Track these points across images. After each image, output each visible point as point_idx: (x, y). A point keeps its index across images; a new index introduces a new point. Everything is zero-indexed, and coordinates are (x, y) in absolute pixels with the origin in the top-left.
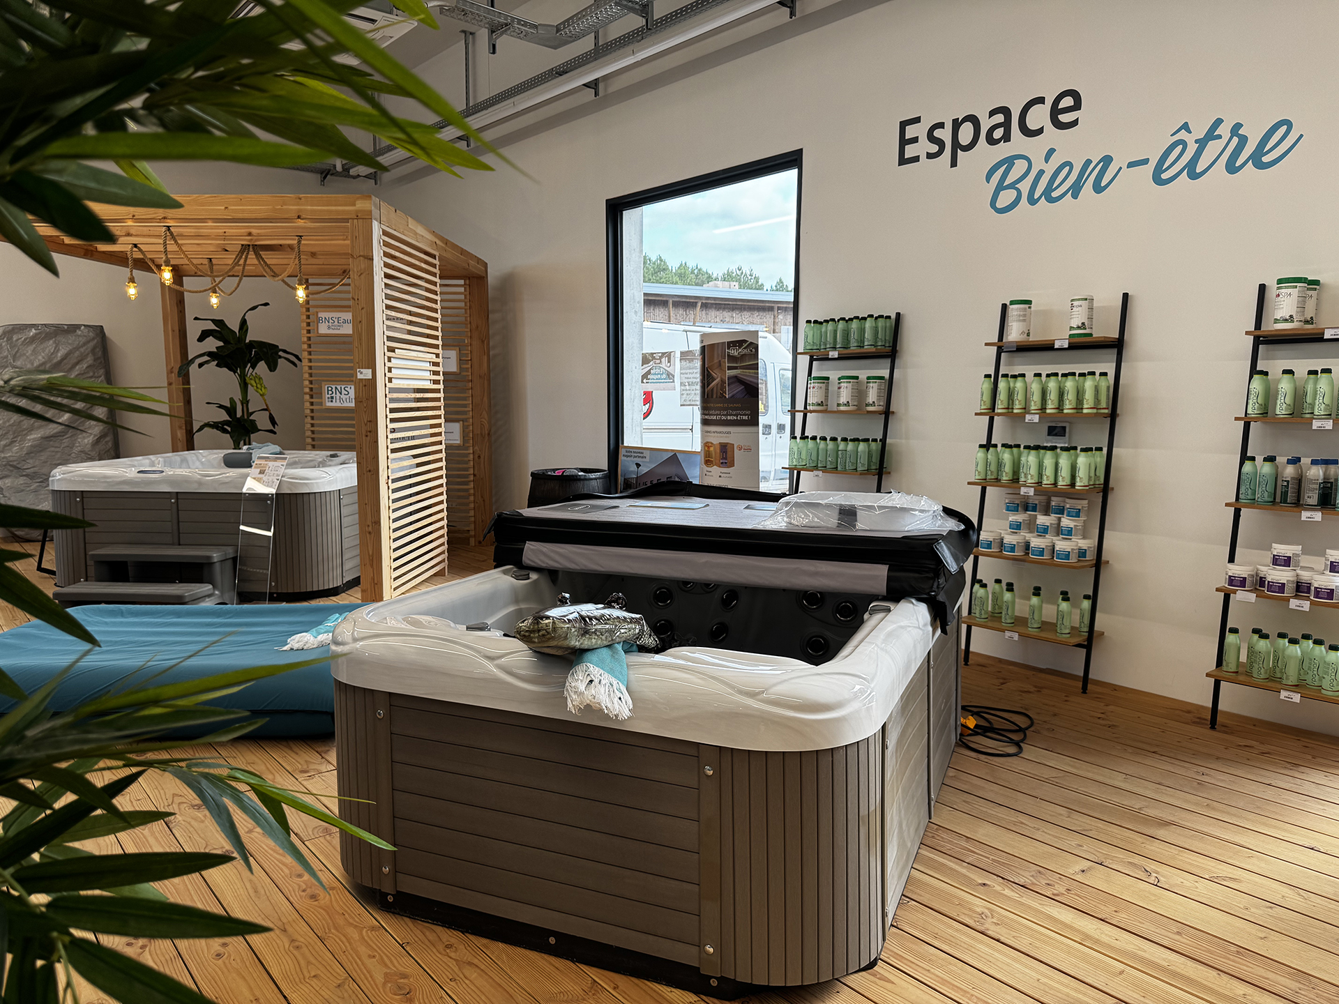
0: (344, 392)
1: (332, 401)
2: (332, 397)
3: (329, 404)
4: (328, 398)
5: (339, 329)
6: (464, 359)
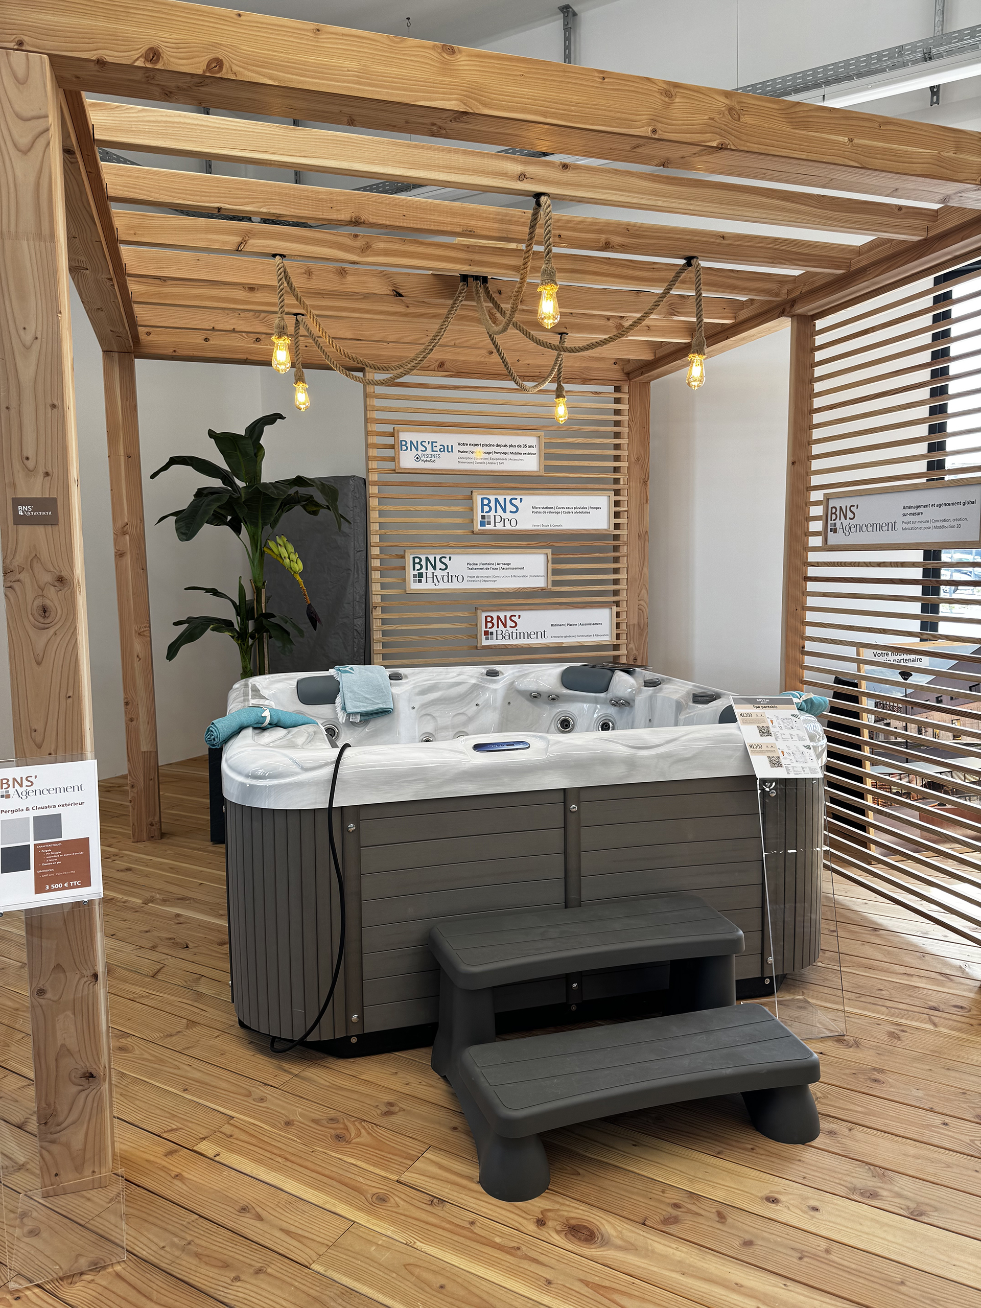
0: (439, 565)
1: (420, 581)
2: (421, 575)
3: (414, 586)
4: (415, 576)
5: (434, 461)
6: (617, 509)
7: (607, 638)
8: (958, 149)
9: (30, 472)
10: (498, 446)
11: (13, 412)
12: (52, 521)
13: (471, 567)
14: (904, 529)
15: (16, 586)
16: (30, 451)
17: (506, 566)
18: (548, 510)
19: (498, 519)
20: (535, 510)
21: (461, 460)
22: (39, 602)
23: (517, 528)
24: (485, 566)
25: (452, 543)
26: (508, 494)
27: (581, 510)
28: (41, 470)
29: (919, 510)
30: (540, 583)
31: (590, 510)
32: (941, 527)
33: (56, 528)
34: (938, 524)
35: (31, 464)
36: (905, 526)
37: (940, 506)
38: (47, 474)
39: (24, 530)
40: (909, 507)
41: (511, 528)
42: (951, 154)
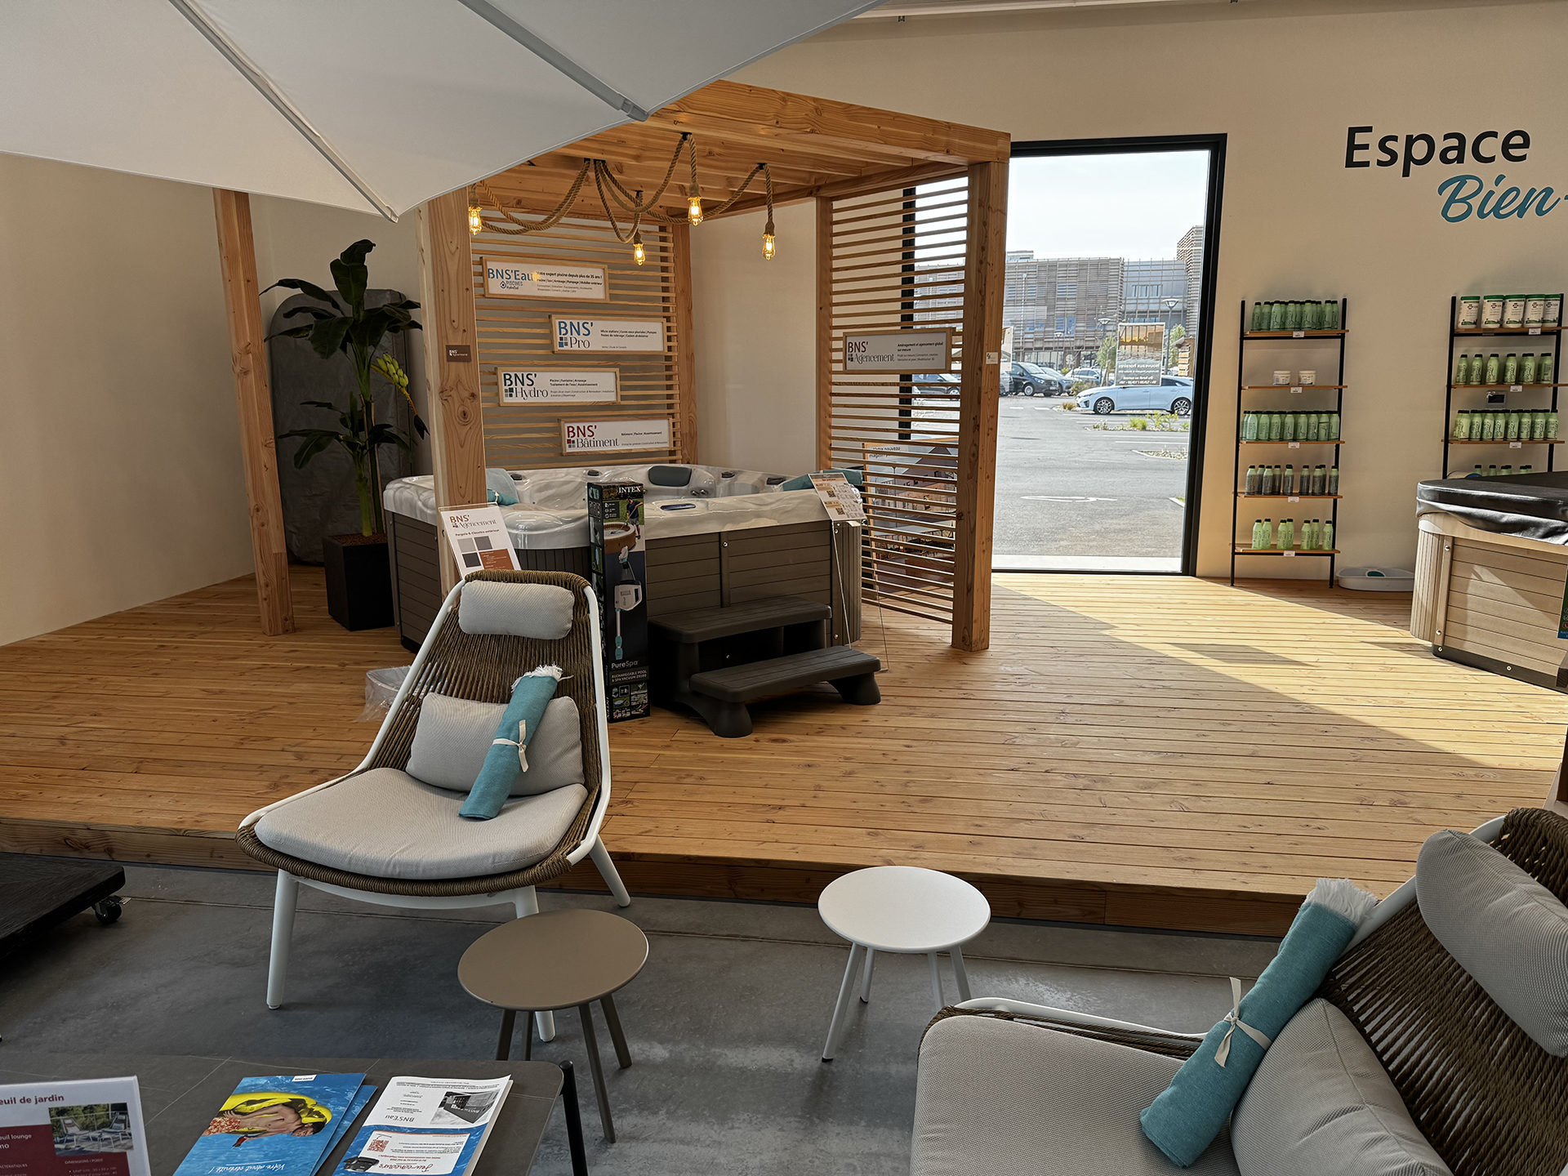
0: (527, 381)
1: (511, 395)
2: (511, 390)
3: (507, 400)
4: (506, 391)
5: (517, 288)
6: (669, 334)
7: (667, 445)
8: (935, 132)
9: (455, 329)
10: (570, 275)
11: (446, 293)
12: (467, 360)
13: (553, 383)
14: (899, 360)
15: (449, 399)
16: (455, 317)
17: (582, 383)
18: (613, 333)
19: (574, 341)
20: (603, 333)
21: (540, 288)
22: (461, 409)
23: (588, 349)
24: (565, 383)
25: (536, 362)
26: (580, 319)
27: (640, 334)
28: (462, 329)
29: (909, 348)
30: (611, 398)
31: (648, 334)
32: (922, 359)
33: (470, 364)
34: (921, 358)
35: (455, 324)
36: (899, 358)
37: (921, 345)
38: (464, 331)
39: (453, 365)
40: (902, 345)
41: (585, 349)
42: (931, 135)
